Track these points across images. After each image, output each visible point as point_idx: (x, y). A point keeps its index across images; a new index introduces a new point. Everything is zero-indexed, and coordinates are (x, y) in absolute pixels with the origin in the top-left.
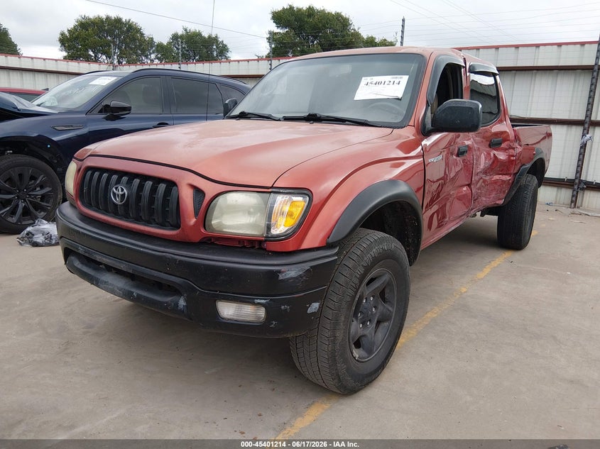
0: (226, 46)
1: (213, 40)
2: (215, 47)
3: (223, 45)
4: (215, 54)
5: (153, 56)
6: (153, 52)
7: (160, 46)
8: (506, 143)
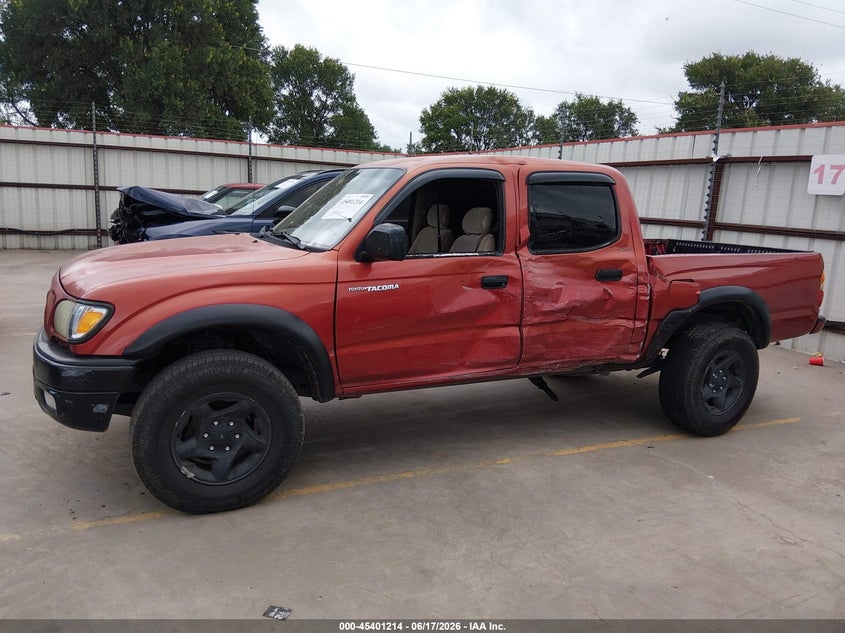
0: (633, 114)
1: (614, 108)
2: (617, 117)
3: (630, 113)
4: (616, 126)
5: (530, 134)
6: (531, 129)
7: (541, 120)
8: (632, 275)
